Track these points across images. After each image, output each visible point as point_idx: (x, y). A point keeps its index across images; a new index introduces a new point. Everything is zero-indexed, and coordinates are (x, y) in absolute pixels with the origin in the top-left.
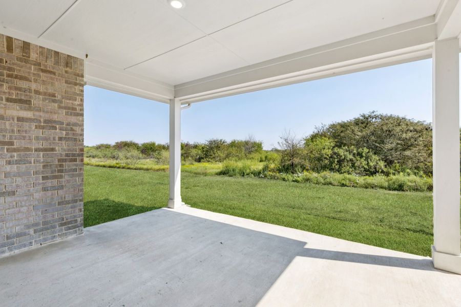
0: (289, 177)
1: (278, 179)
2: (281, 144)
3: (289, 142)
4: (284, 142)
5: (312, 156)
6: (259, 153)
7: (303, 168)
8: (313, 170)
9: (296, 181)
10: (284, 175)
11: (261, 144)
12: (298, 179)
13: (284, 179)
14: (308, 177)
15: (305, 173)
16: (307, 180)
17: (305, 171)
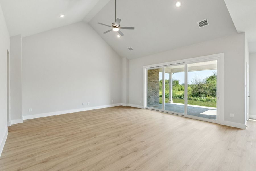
0: (198, 99)
1: (192, 99)
2: (193, 82)
3: (198, 81)
4: (195, 81)
5: (211, 88)
6: (178, 86)
7: (206, 95)
8: (212, 96)
9: (202, 101)
10: (195, 98)
11: (178, 81)
12: (203, 100)
13: (195, 100)
14: (209, 99)
15: (207, 97)
16: (209, 100)
17: (207, 96)
